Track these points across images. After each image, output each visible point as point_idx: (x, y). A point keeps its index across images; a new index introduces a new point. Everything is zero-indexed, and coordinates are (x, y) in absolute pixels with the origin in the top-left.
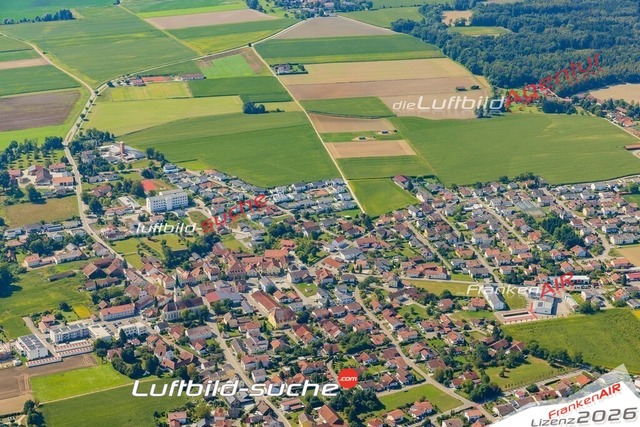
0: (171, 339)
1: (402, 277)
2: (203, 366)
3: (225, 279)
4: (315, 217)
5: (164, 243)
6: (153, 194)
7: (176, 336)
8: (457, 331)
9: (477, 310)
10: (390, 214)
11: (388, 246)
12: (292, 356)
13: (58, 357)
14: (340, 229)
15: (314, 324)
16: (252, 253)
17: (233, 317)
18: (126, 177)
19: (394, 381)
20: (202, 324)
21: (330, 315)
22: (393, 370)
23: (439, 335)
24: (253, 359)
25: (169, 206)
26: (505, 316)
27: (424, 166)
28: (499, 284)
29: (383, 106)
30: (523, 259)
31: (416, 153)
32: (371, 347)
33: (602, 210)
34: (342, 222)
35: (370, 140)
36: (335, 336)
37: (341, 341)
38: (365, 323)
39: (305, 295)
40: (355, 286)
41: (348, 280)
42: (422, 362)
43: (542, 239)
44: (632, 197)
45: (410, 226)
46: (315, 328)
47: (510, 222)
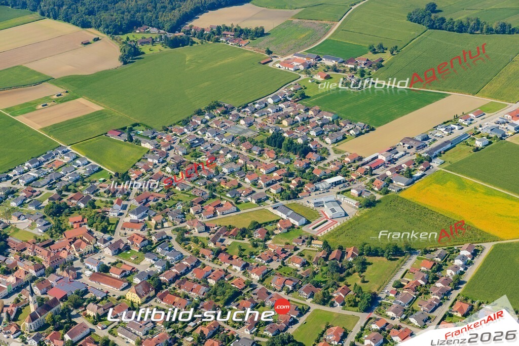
1: (199, 220)
3: (54, 271)
4: (73, 187)
7: (58, 343)
10: (136, 167)
11: (163, 196)
15: (170, 288)
16: (51, 240)
17: (98, 306)
20: (72, 323)
21: (178, 275)
23: (283, 263)
26: (314, 229)
27: (121, 117)
28: (281, 202)
29: (34, 72)
30: (280, 176)
31: (104, 107)
32: (240, 293)
33: (297, 117)
34: (101, 185)
35: (52, 105)
36: (202, 293)
37: (212, 296)
38: (217, 273)
39: (135, 263)
40: (169, 241)
41: (162, 237)
42: (292, 291)
43: (277, 154)
44: (305, 102)
45: (163, 173)
46: (176, 292)
47: (238, 147)
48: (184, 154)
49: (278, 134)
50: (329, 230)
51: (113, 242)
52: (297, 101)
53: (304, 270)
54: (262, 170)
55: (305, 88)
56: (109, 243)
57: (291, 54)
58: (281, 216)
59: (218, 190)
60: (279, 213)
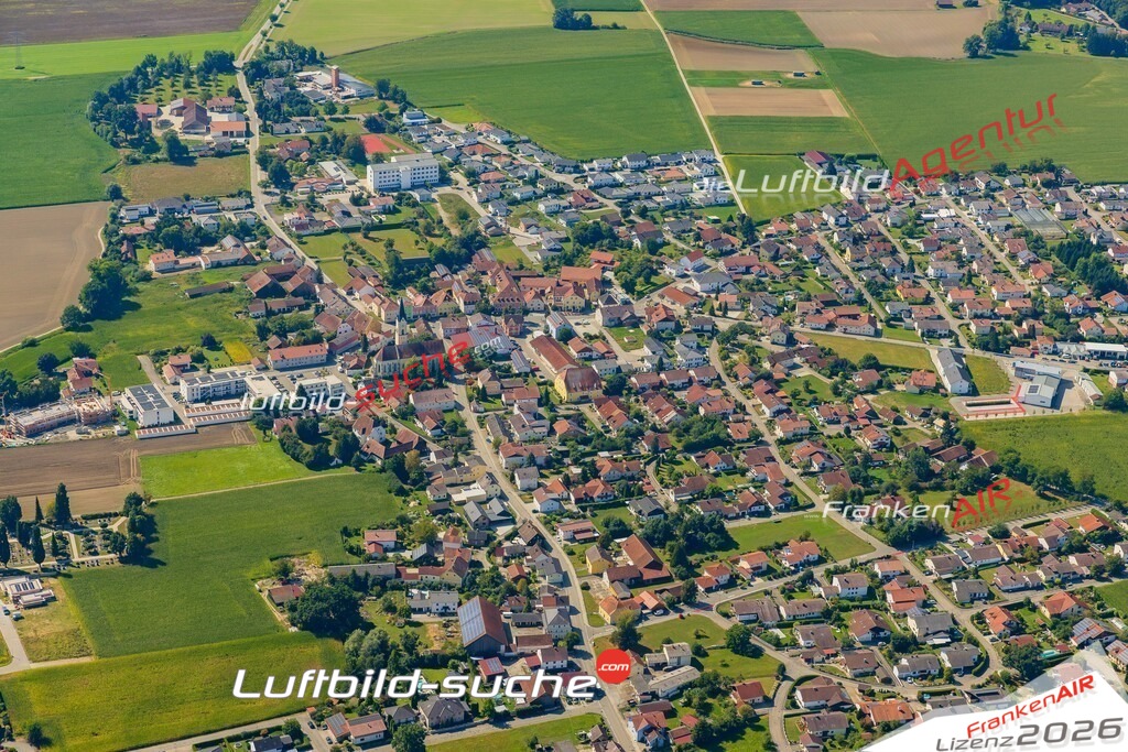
0: (386, 408)
1: (796, 327)
2: (433, 457)
3: (488, 311)
4: (657, 215)
5: (390, 244)
6: (379, 159)
7: (394, 403)
8: (881, 426)
9: (921, 393)
10: (790, 218)
11: (778, 273)
12: (588, 449)
13: (190, 424)
14: (698, 238)
15: (633, 399)
16: (540, 270)
17: (494, 378)
18: (337, 127)
19: (759, 503)
20: (440, 385)
21: (662, 384)
22: (760, 484)
23: (848, 430)
24: (519, 450)
25: (406, 182)
26: (970, 405)
27: (860, 138)
30: (1014, 309)
31: (851, 113)
32: (728, 444)
34: (702, 225)
36: (666, 421)
38: (720, 402)
39: (623, 347)
40: (711, 339)
42: (813, 474)
45: (821, 240)
47: (1001, 244)
58: (939, 368)
59: (883, 296)
60: (938, 363)
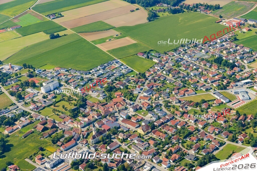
0: (102, 152)
2: (128, 162)
4: (119, 79)
5: (63, 107)
6: (42, 85)
7: (104, 150)
9: (219, 105)
10: (149, 71)
11: (160, 85)
14: (135, 82)
15: (159, 128)
17: (124, 134)
18: (21, 79)
19: (215, 147)
20: (111, 141)
21: (163, 122)
22: (209, 141)
23: (215, 120)
24: (149, 153)
26: (233, 105)
27: (145, 46)
28: (218, 91)
29: (107, 24)
30: (219, 78)
31: (137, 41)
32: (192, 133)
33: (231, 50)
34: (132, 78)
35: (113, 40)
36: (173, 132)
37: (178, 134)
38: (182, 123)
39: (144, 116)
40: (161, 107)
41: (157, 104)
42: (218, 134)
43: (218, 67)
44: (236, 42)
45: (162, 74)
46: (161, 130)
47: (199, 63)
48: (173, 65)
49: (220, 57)
50: (240, 106)
51: (134, 105)
52: (232, 42)
53: (225, 124)
54: (210, 75)
55: (237, 35)
56: (132, 106)
57: (232, 18)
58: (217, 97)
59: (187, 83)
60: (216, 96)
